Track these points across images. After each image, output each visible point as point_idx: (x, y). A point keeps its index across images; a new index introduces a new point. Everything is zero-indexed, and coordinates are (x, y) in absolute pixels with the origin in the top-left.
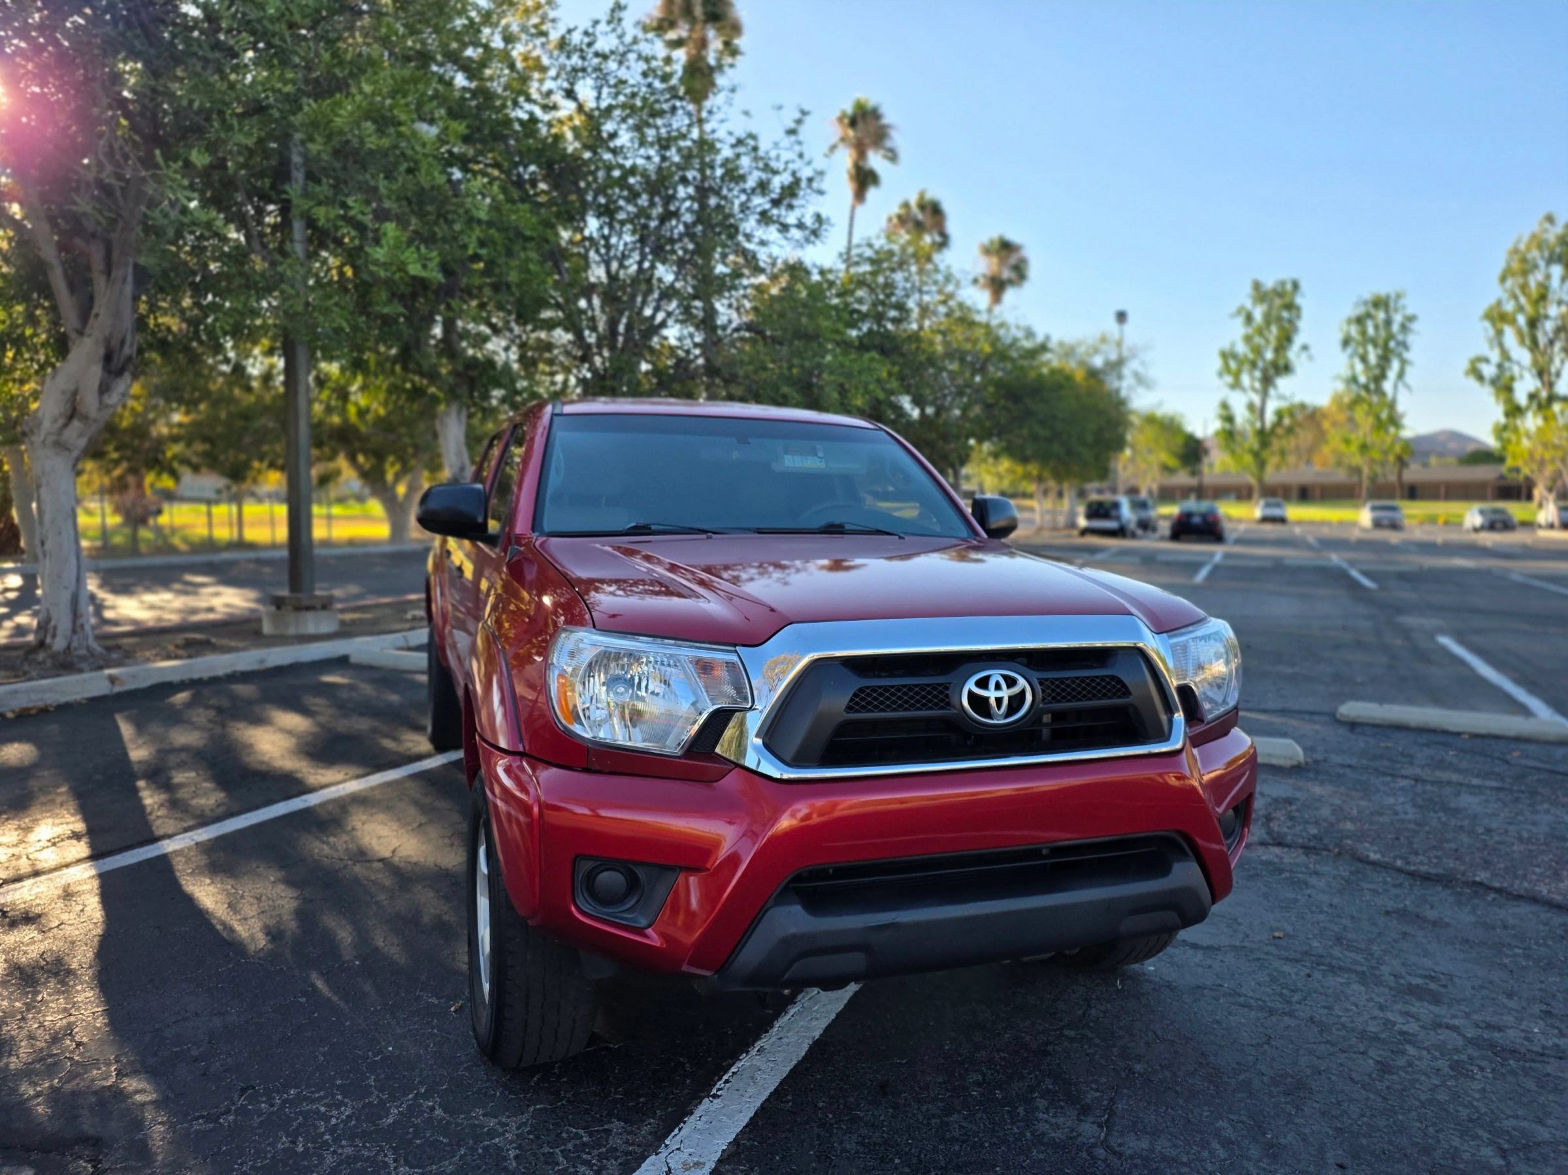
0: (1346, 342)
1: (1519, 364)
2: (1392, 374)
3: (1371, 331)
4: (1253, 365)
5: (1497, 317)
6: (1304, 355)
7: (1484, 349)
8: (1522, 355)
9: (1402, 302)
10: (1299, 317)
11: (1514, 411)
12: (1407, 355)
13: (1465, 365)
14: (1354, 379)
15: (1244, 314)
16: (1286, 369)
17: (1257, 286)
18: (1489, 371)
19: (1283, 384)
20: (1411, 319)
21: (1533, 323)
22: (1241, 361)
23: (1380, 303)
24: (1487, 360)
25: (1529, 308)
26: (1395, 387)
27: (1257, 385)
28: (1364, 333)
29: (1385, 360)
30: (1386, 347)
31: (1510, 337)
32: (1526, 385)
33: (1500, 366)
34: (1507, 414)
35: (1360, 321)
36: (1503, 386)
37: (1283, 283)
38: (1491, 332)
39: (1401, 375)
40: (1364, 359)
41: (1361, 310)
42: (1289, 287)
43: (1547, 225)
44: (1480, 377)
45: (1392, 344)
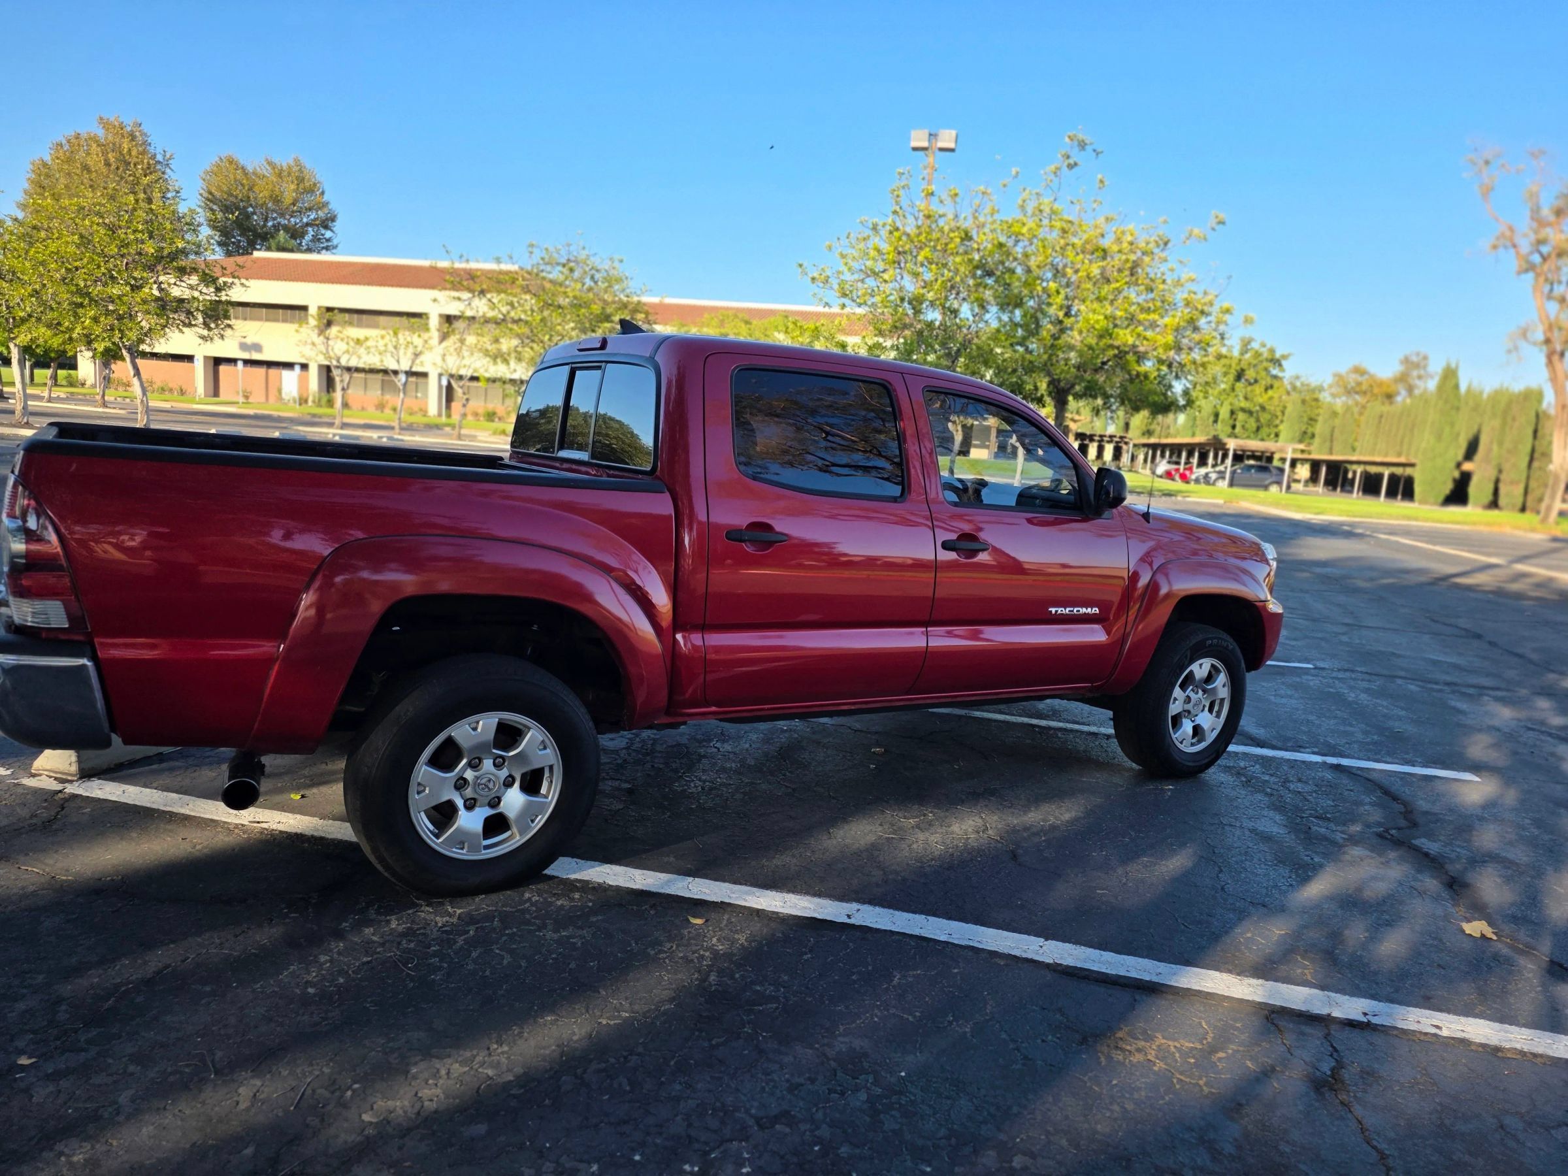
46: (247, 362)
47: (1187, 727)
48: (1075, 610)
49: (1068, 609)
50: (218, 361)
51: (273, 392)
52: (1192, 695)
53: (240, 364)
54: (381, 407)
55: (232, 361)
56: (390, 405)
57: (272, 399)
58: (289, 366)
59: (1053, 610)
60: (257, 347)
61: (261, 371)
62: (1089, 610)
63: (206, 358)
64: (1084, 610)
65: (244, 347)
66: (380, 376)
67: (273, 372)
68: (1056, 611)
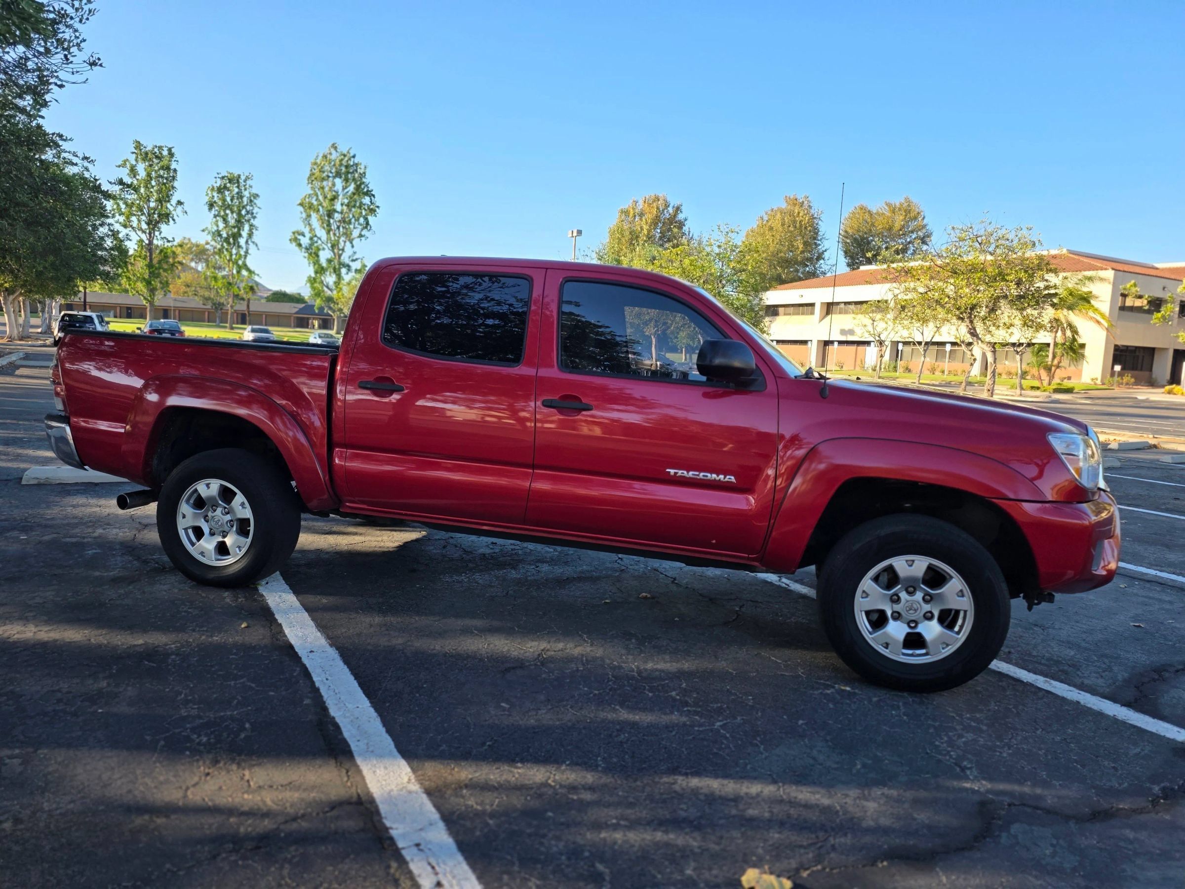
0: (211, 205)
1: (320, 238)
2: (245, 233)
3: (228, 199)
4: (141, 209)
5: (308, 207)
6: (179, 208)
7: (301, 227)
8: (322, 233)
9: (248, 182)
10: (174, 178)
11: (320, 270)
12: (254, 222)
13: (290, 235)
14: (218, 233)
15: (128, 165)
16: (166, 217)
17: (138, 145)
18: (305, 241)
19: (166, 230)
20: (256, 196)
21: (330, 214)
22: (129, 206)
23: (234, 180)
24: (303, 235)
25: (326, 204)
26: (247, 242)
27: (144, 226)
28: (224, 200)
29: (239, 223)
30: (239, 214)
31: (315, 220)
32: (325, 255)
33: (311, 239)
34: (316, 272)
35: (221, 190)
36: (313, 252)
37: (160, 148)
38: (304, 215)
39: (250, 235)
40: (225, 220)
41: (219, 183)
42: (165, 153)
43: (333, 151)
44: (300, 245)
45: (243, 212)
46: (841, 343)
47: (896, 630)
48: (702, 474)
49: (691, 473)
50: (827, 343)
51: (858, 362)
52: (903, 595)
53: (836, 344)
54: (933, 371)
55: (832, 342)
56: (939, 369)
57: (858, 368)
58: (868, 343)
59: (672, 471)
60: (851, 332)
61: (853, 348)
62: (721, 477)
63: (819, 341)
64: (714, 476)
65: (843, 332)
66: (936, 347)
67: (861, 348)
68: (676, 473)
